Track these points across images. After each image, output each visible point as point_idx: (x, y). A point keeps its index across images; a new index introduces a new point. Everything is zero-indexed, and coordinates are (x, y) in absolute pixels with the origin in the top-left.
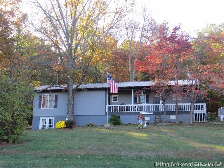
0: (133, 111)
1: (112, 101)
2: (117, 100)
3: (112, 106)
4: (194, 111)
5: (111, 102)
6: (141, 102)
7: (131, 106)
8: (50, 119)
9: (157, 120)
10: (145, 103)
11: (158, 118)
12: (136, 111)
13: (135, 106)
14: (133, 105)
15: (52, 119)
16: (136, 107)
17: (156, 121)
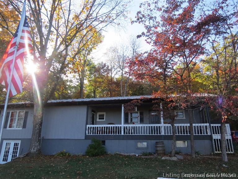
0: (123, 134)
1: (98, 120)
2: (103, 119)
3: (97, 126)
4: (213, 135)
5: (96, 121)
6: (133, 121)
7: (121, 127)
8: (16, 142)
9: (158, 149)
10: (138, 122)
11: (160, 145)
12: (127, 133)
13: (126, 127)
14: (123, 125)
15: (17, 142)
16: (127, 129)
17: (157, 151)
